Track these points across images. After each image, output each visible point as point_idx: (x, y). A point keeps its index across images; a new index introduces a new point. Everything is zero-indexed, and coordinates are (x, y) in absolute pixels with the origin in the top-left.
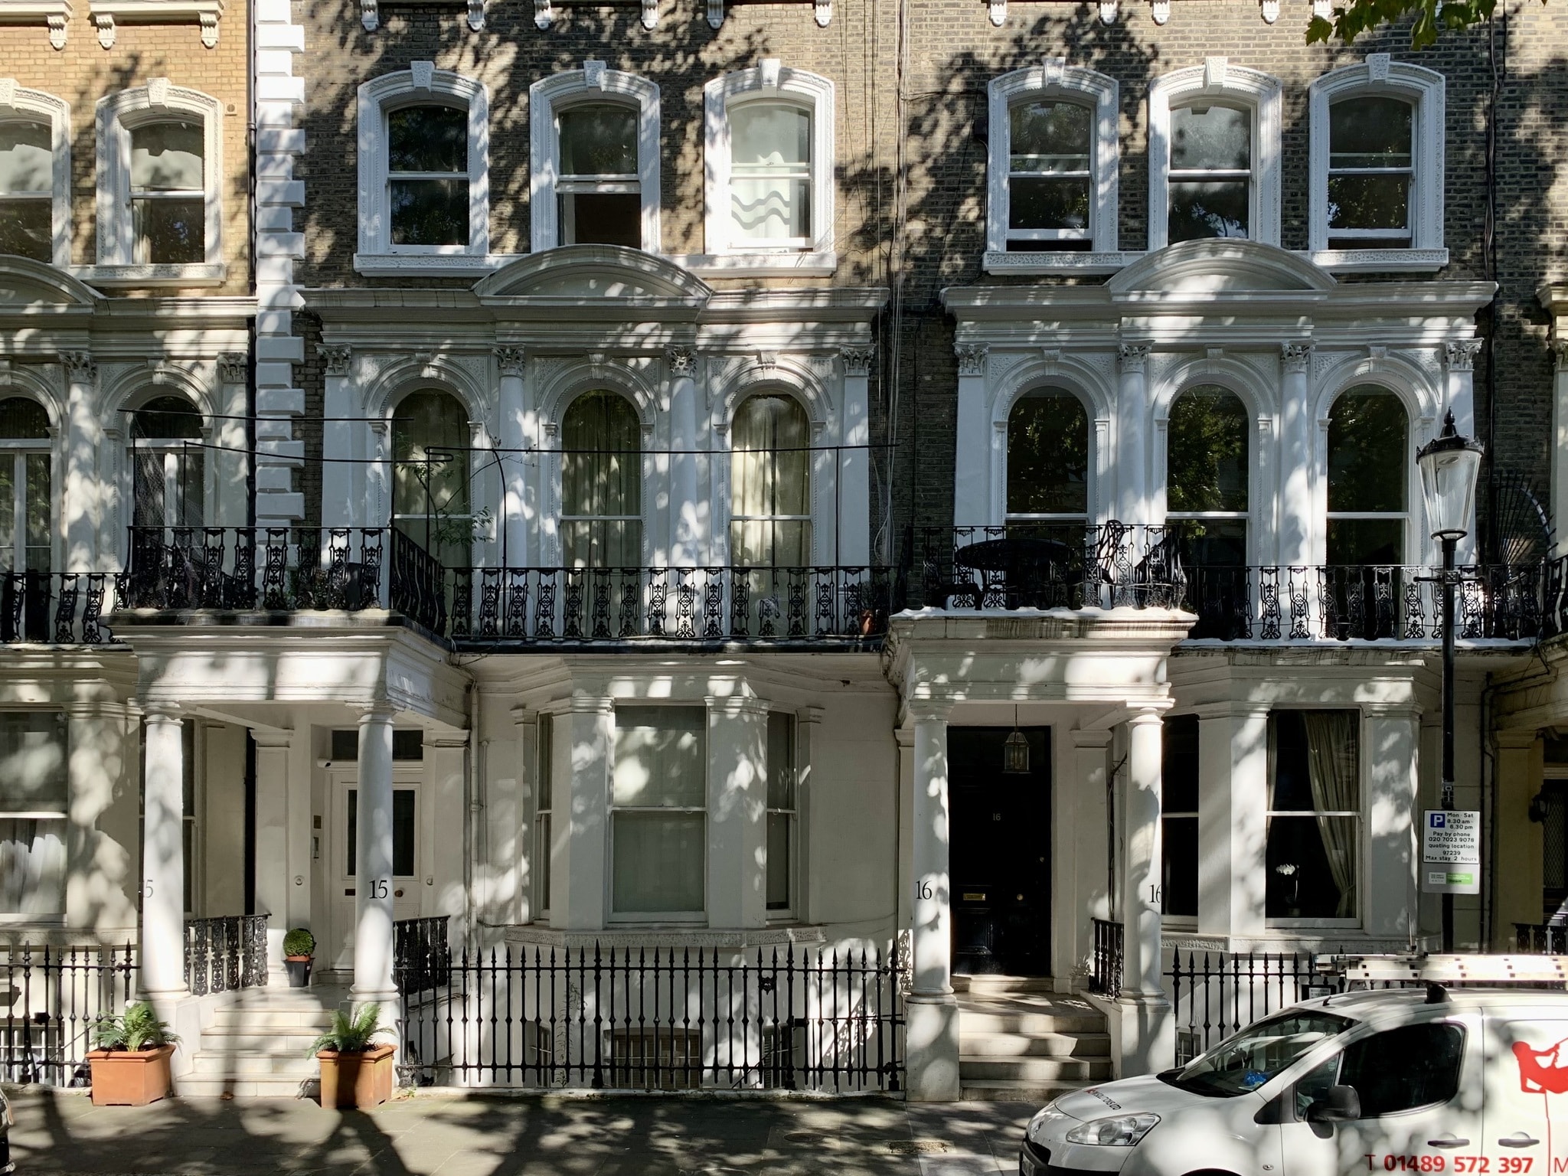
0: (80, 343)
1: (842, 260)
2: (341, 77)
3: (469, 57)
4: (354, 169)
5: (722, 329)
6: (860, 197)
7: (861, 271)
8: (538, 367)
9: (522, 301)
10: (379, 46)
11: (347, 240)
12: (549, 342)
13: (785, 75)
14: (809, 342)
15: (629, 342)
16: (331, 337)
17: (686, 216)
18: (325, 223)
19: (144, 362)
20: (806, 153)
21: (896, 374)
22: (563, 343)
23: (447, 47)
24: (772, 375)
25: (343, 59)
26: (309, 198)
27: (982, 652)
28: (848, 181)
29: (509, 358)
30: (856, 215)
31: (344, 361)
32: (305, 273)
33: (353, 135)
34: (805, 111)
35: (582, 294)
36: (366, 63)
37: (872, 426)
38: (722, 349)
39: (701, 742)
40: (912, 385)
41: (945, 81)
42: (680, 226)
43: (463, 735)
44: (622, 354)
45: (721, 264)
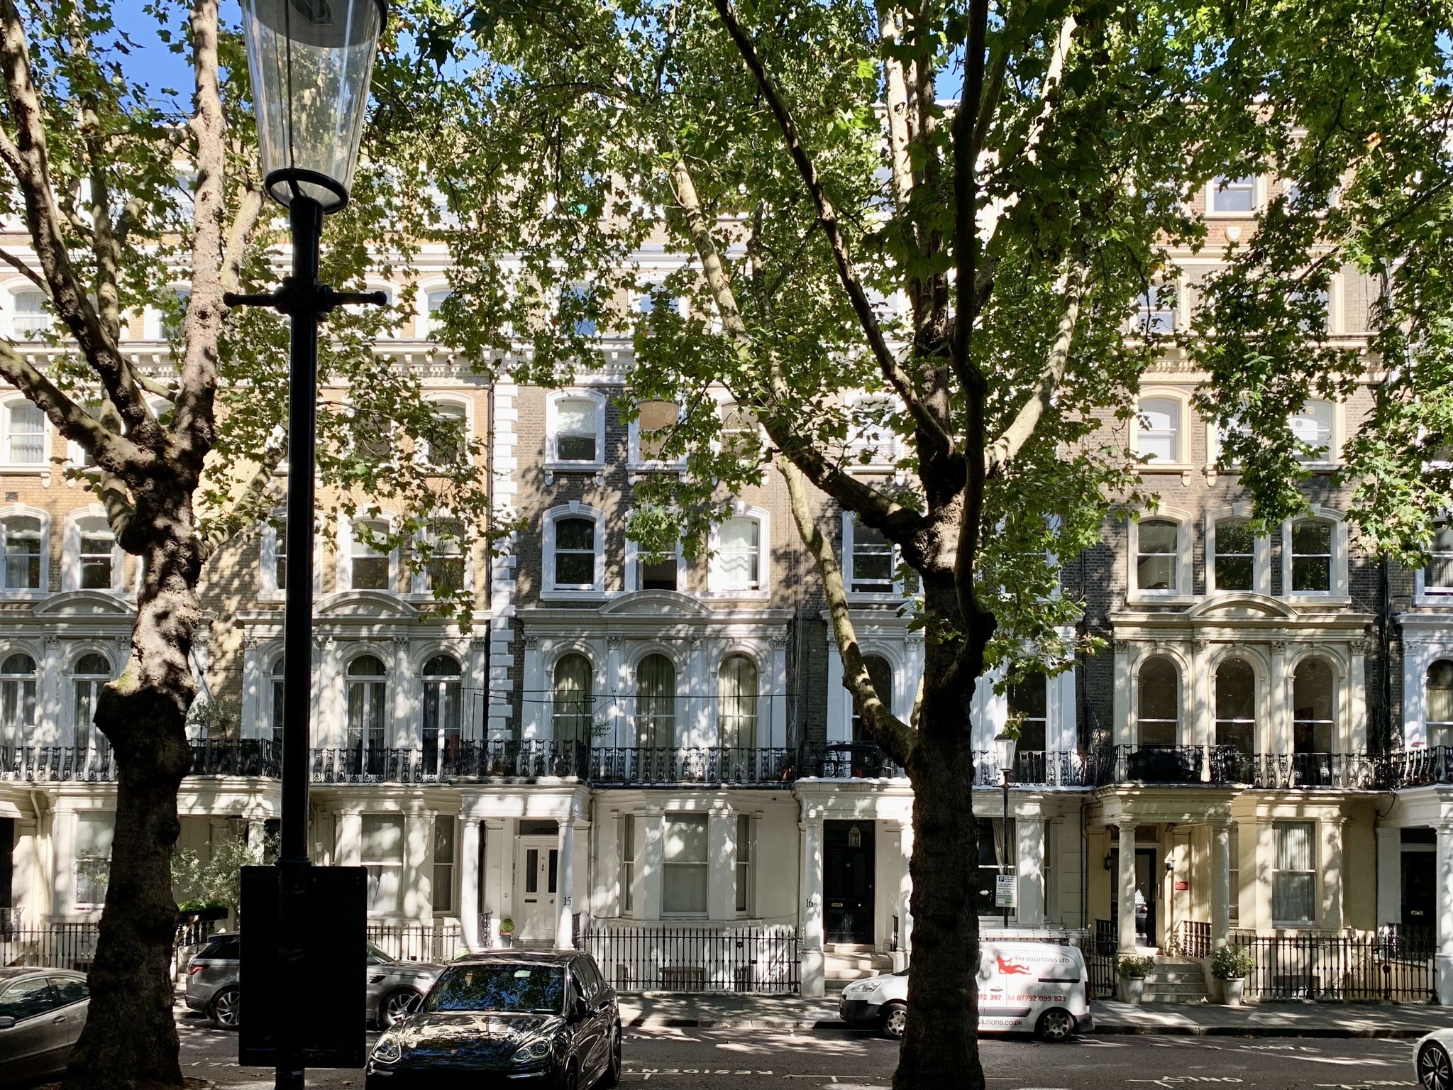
0: (404, 633)
1: (774, 594)
2: (536, 506)
3: (598, 497)
4: (540, 551)
5: (718, 627)
6: (784, 564)
7: (784, 599)
8: (628, 644)
9: (623, 615)
10: (555, 491)
11: (537, 585)
12: (632, 634)
13: (748, 508)
14: (760, 633)
15: (673, 633)
16: (529, 631)
17: (700, 572)
18: (527, 575)
19: (435, 640)
20: (755, 541)
21: (799, 648)
22: (640, 634)
23: (588, 492)
24: (741, 648)
25: (537, 497)
26: (518, 563)
27: (838, 796)
28: (777, 556)
29: (615, 641)
30: (781, 572)
31: (534, 642)
32: (517, 600)
33: (540, 534)
34: (756, 523)
35: (650, 612)
36: (548, 500)
37: (788, 673)
38: (717, 637)
39: (706, 829)
40: (807, 654)
41: (824, 511)
42: (697, 577)
43: (587, 824)
44: (668, 638)
45: (716, 597)
